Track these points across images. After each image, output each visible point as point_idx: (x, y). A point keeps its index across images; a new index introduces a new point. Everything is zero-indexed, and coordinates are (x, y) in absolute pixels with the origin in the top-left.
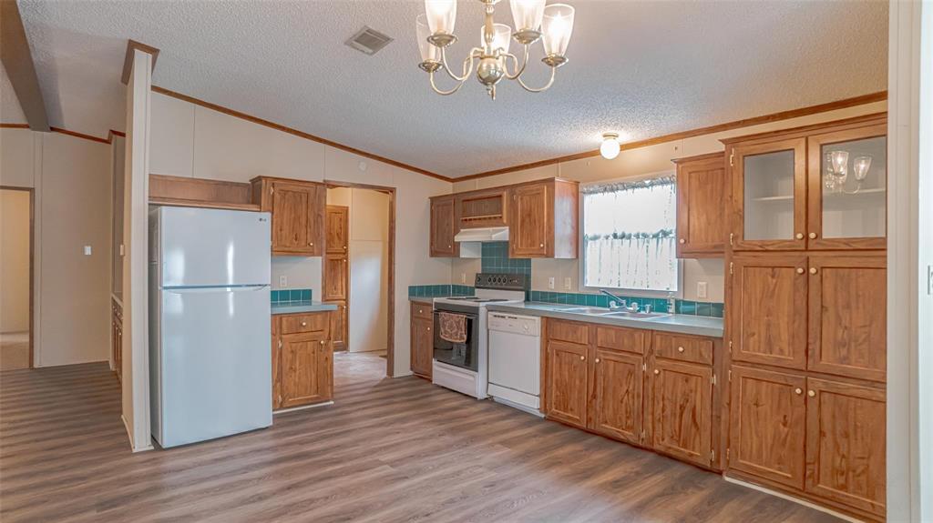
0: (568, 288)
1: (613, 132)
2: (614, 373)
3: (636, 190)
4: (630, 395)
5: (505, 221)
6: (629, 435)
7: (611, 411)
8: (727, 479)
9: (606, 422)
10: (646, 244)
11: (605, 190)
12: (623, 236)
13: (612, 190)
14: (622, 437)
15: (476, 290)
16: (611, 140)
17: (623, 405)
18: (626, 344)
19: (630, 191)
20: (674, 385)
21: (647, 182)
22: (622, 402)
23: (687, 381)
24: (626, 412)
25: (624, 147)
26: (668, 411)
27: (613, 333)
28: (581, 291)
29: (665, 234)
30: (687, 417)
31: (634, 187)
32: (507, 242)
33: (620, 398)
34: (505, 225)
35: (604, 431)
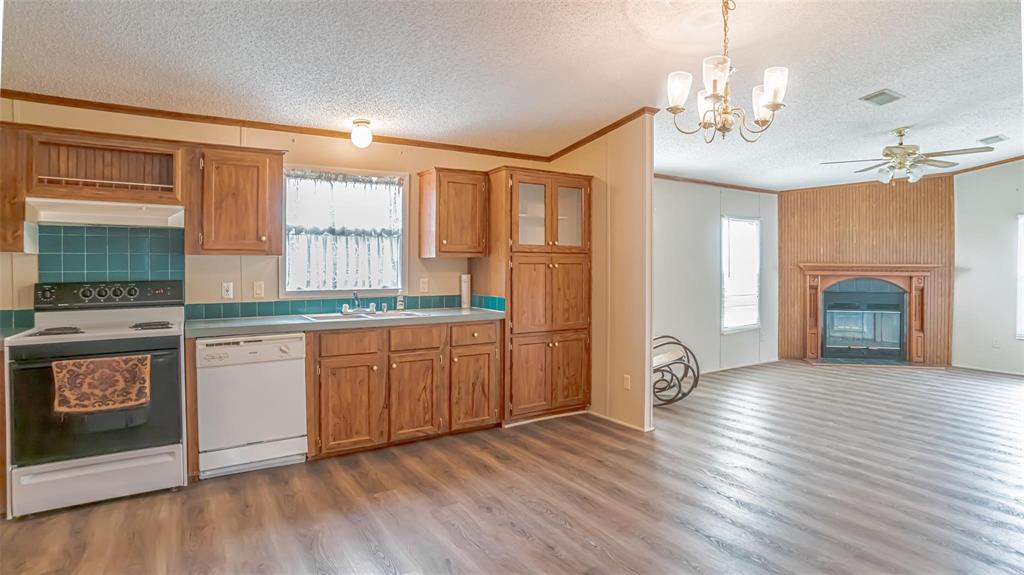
0: (262, 293)
1: (367, 118)
2: (410, 374)
3: (357, 184)
4: (428, 391)
5: (179, 197)
6: (429, 430)
7: (407, 414)
8: (507, 426)
9: (402, 428)
10: (367, 243)
11: (319, 177)
12: (343, 233)
13: (329, 179)
14: (421, 434)
15: (37, 314)
16: (362, 128)
17: (421, 403)
18: (424, 342)
19: (350, 184)
20: (468, 367)
21: (375, 179)
22: (419, 400)
23: (477, 361)
24: (424, 407)
25: (377, 139)
26: (463, 393)
27: (409, 333)
28: (282, 298)
29: (390, 234)
30: (478, 389)
31: (356, 181)
32: (182, 231)
33: (417, 397)
34: (175, 202)
35: (403, 437)
